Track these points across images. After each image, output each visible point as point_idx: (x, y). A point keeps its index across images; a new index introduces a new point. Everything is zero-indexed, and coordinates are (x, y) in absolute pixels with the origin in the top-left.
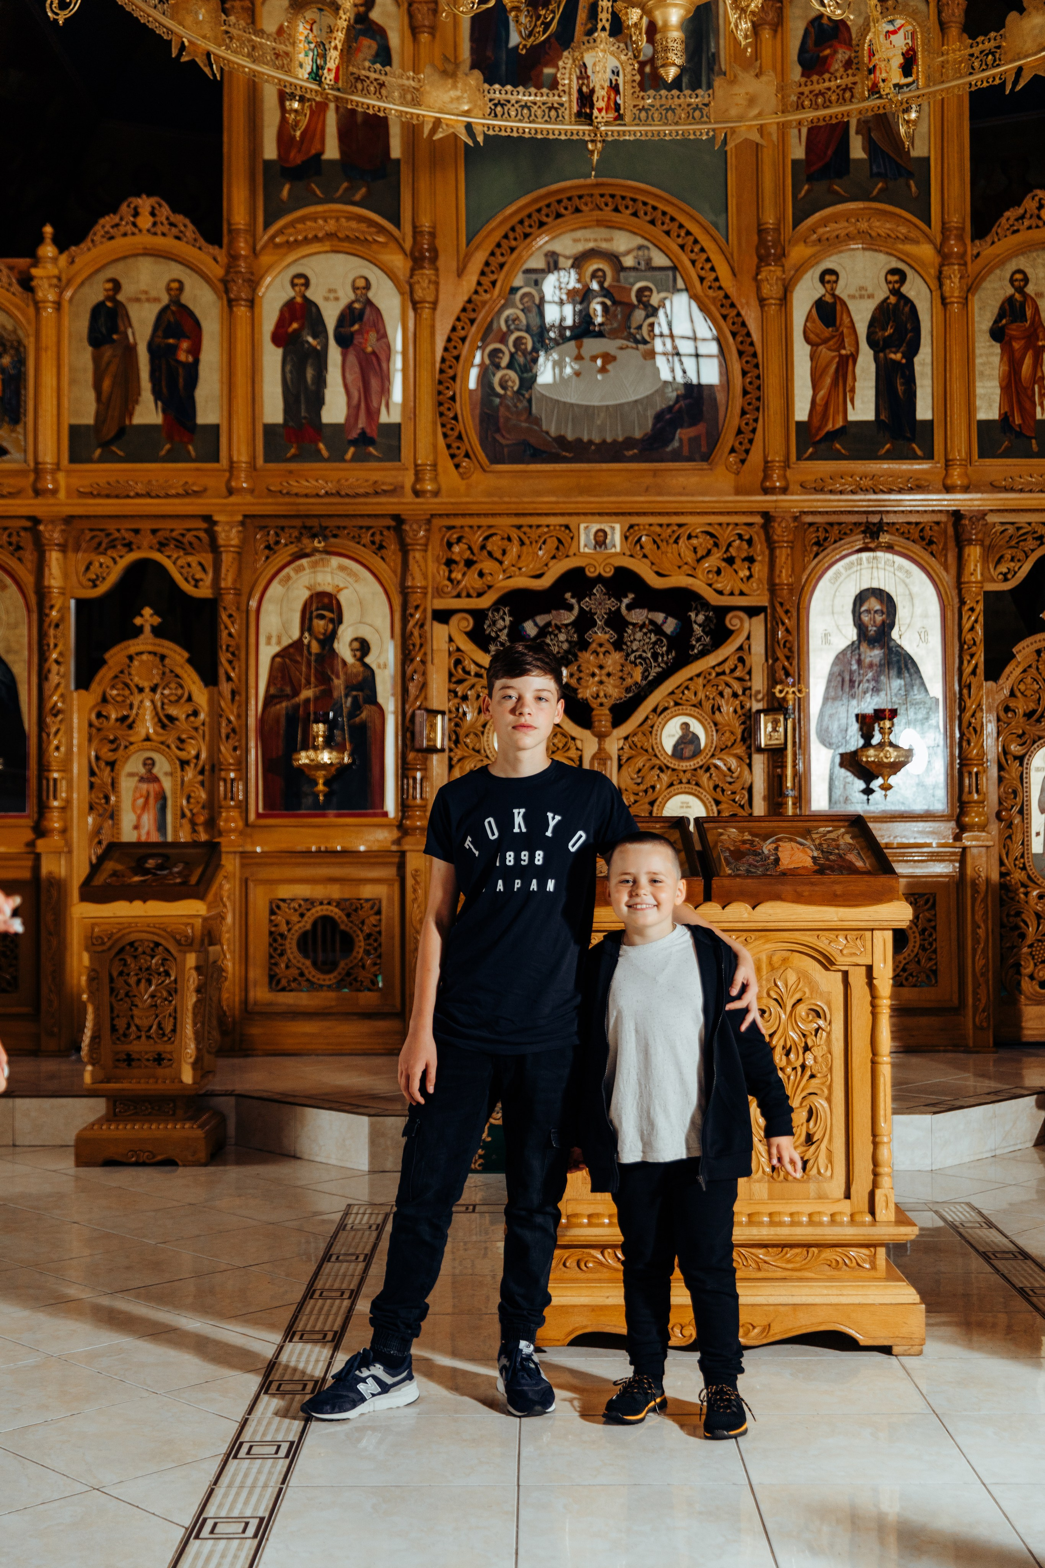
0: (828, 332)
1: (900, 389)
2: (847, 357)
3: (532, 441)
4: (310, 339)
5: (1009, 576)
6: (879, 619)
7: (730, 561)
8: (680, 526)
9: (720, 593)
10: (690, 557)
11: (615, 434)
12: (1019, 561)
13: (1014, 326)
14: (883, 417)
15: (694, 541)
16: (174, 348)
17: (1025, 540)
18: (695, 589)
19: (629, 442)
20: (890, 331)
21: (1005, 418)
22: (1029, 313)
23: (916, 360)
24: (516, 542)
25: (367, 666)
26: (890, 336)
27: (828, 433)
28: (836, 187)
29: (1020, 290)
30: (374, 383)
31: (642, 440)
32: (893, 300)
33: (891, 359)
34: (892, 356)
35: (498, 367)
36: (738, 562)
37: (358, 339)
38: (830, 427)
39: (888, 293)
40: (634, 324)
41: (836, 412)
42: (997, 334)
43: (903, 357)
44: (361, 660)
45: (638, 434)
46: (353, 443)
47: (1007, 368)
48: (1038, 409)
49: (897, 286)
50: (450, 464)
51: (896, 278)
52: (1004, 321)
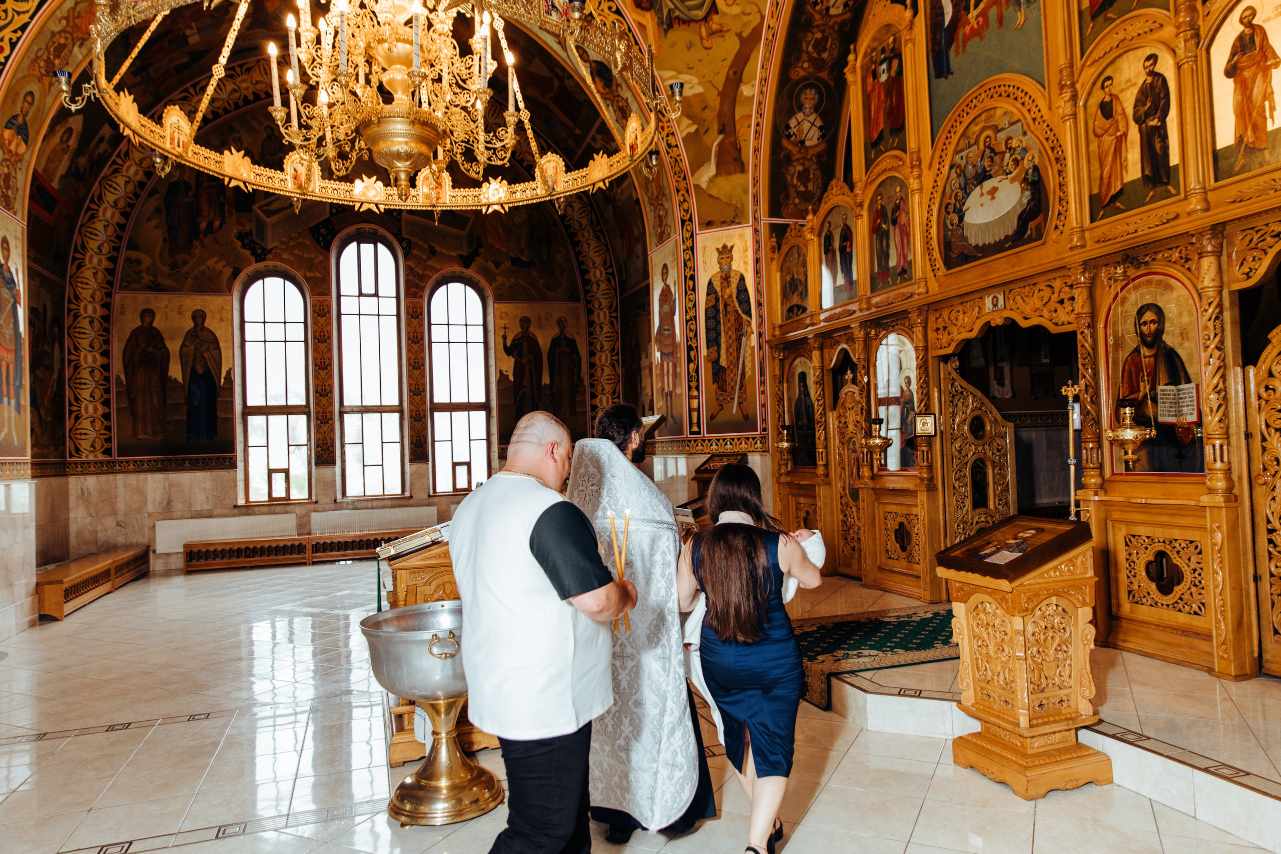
0: (1107, 123)
1: (1158, 146)
2: (1121, 136)
3: (965, 251)
4: (884, 226)
5: (1251, 274)
6: (1153, 327)
7: (1061, 302)
8: (1034, 284)
9: (1056, 324)
10: (1039, 304)
11: (999, 235)
12: (1259, 259)
13: (1245, 58)
14: (1147, 173)
15: (1042, 293)
16: (845, 247)
17: (1264, 240)
18: (1043, 324)
19: (1007, 238)
20: (1149, 104)
21: (1240, 139)
22: (1257, 40)
23: (1168, 120)
24: (961, 313)
25: (910, 391)
26: (1150, 107)
27: (1112, 197)
28: (1110, 15)
29: (1250, 25)
30: (905, 241)
31: (1013, 235)
32: (1149, 80)
33: (1152, 127)
34: (1151, 123)
35: (949, 213)
36: (1066, 301)
37: (899, 219)
38: (1113, 192)
39: (1146, 76)
40: (1005, 164)
41: (1116, 180)
42: (1231, 71)
43: (1159, 121)
44: (908, 388)
45: (1010, 233)
46: (900, 274)
47: (1240, 97)
48: (1269, 121)
49: (1151, 68)
50: (932, 274)
51: (1151, 62)
52: (1236, 58)
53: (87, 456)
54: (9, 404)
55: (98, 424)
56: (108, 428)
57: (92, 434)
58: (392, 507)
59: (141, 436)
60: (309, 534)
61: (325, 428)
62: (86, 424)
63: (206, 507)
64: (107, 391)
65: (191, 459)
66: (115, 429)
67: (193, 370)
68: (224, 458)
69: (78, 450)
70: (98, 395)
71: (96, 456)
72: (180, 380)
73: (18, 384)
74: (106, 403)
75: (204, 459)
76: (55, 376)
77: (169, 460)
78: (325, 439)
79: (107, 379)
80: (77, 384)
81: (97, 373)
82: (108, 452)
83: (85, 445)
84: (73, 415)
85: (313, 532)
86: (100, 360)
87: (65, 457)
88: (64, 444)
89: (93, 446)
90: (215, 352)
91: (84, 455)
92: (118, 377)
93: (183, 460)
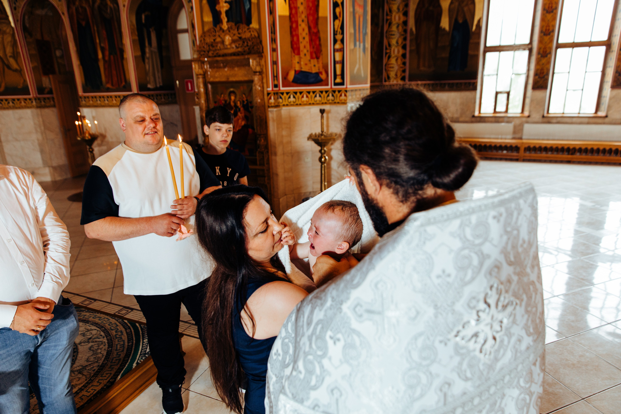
53: (393, 81)
54: (360, 46)
55: (399, 61)
56: (404, 64)
57: (396, 68)
58: (588, 123)
59: (422, 68)
60: (521, 138)
61: (544, 61)
62: (393, 61)
63: (456, 116)
64: (405, 39)
65: (449, 84)
66: (408, 64)
67: (456, 20)
68: (470, 84)
69: (389, 78)
70: (400, 42)
71: (397, 81)
72: (447, 28)
73: (364, 32)
74: (404, 47)
75: (457, 84)
76: (380, 30)
77: (437, 84)
78: (542, 69)
79: (405, 31)
80: (390, 35)
81: (400, 27)
82: (403, 79)
83: (392, 74)
84: (387, 56)
85: (524, 137)
86: (403, 18)
87: (382, 81)
88: (382, 74)
89: (396, 75)
90: (471, 6)
91: (391, 81)
92: (411, 30)
93: (445, 84)
